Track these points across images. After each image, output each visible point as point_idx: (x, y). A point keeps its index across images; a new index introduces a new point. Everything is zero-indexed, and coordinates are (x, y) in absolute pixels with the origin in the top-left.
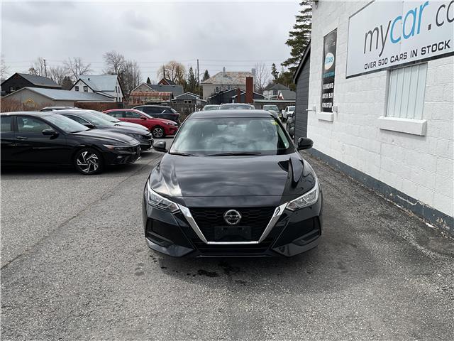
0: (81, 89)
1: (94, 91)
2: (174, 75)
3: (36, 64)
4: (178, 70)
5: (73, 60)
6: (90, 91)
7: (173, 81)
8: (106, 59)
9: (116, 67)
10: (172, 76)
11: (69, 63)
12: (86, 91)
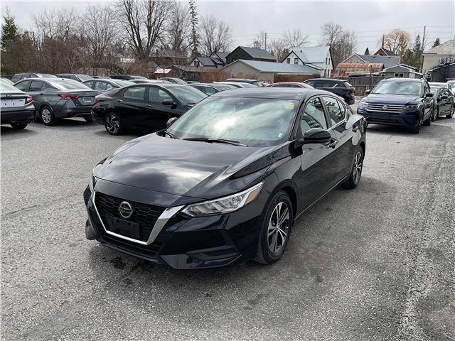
0: (292, 61)
1: (303, 63)
2: (396, 45)
3: (258, 37)
4: (402, 39)
5: (292, 32)
6: (300, 63)
7: (393, 52)
8: (322, 30)
9: (332, 38)
10: (394, 45)
11: (288, 35)
12: (297, 63)
